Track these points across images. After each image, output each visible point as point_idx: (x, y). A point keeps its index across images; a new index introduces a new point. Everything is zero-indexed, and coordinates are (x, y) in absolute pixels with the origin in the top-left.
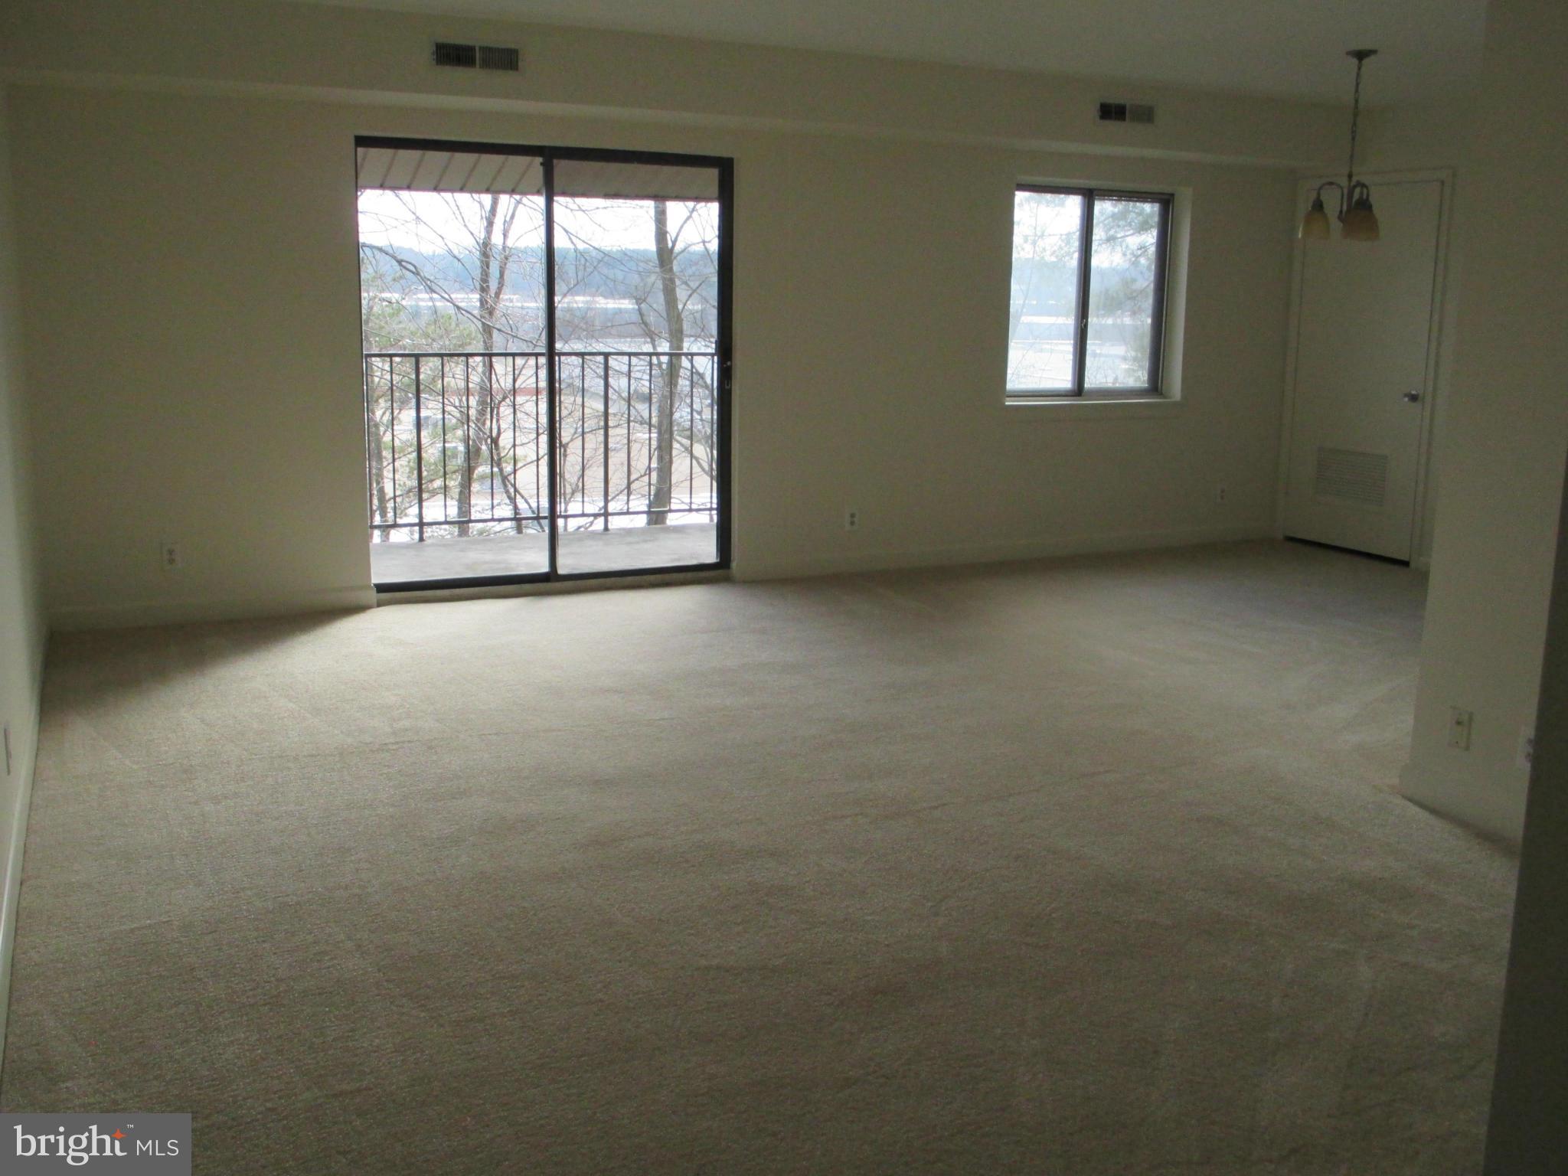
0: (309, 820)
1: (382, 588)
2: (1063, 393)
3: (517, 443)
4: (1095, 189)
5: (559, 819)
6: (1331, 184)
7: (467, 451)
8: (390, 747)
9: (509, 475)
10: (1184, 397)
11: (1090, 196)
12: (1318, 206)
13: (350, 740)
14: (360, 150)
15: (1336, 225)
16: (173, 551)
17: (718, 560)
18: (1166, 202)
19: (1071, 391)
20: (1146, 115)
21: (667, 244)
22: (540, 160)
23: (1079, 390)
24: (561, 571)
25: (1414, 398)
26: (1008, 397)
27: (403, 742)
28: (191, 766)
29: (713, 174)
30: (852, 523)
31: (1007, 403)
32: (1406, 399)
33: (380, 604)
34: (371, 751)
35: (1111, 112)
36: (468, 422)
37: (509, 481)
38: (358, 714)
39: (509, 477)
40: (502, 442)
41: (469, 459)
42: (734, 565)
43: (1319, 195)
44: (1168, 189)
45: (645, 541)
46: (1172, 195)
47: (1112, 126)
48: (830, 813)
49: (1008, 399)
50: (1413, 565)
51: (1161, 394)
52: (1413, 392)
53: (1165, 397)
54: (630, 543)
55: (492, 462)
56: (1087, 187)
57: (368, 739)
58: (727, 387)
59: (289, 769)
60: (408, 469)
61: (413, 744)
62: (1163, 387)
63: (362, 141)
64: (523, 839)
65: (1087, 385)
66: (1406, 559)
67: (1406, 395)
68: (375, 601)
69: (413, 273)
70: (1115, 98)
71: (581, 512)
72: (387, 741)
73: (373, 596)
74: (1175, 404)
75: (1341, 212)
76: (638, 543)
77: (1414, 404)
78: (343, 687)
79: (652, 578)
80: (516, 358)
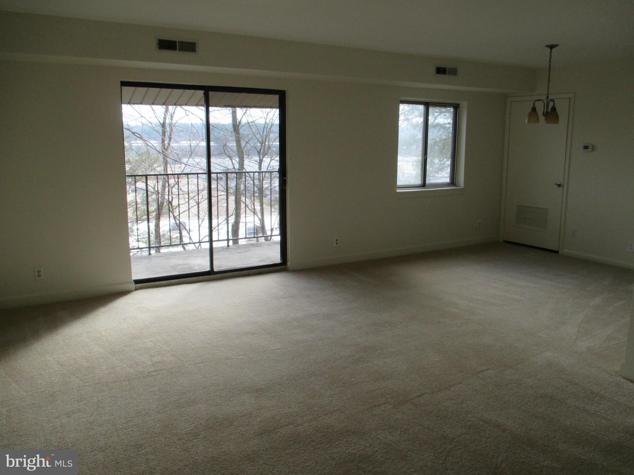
0: (117, 425)
1: (137, 282)
2: (419, 186)
3: (180, 203)
4: (430, 103)
5: (243, 416)
6: (539, 100)
7: (158, 206)
8: (152, 374)
9: (177, 216)
10: (465, 186)
11: (427, 105)
12: (534, 109)
13: (132, 370)
14: (122, 87)
15: (542, 118)
16: (40, 271)
17: (282, 262)
18: (456, 107)
19: (422, 185)
20: (454, 72)
21: (237, 123)
22: (202, 92)
23: (424, 185)
24: (216, 269)
25: (559, 186)
26: (398, 188)
27: (159, 370)
28: (54, 392)
29: (277, 97)
30: (337, 244)
31: (397, 191)
32: (556, 186)
33: (136, 289)
34: (143, 377)
35: (441, 71)
36: (158, 194)
37: (177, 219)
38: (134, 354)
39: (177, 217)
40: (174, 204)
41: (159, 209)
42: (289, 263)
43: (534, 104)
44: (457, 102)
45: (246, 251)
46: (459, 105)
47: (441, 77)
48: (372, 403)
49: (398, 189)
50: (560, 253)
51: (455, 185)
52: (558, 183)
53: (457, 187)
54: (239, 253)
55: (169, 211)
56: (426, 101)
57: (141, 370)
58: (284, 188)
59: (104, 391)
60: (132, 211)
61: (163, 371)
62: (456, 181)
63: (124, 84)
64: (228, 432)
65: (427, 182)
66: (557, 250)
67: (556, 184)
68: (134, 289)
69: (140, 138)
70: (442, 65)
71: (217, 239)
72: (150, 370)
73: (133, 286)
74: (462, 189)
75: (544, 112)
76: (243, 252)
77: (560, 188)
78: (125, 338)
79: (254, 271)
80: (189, 175)
